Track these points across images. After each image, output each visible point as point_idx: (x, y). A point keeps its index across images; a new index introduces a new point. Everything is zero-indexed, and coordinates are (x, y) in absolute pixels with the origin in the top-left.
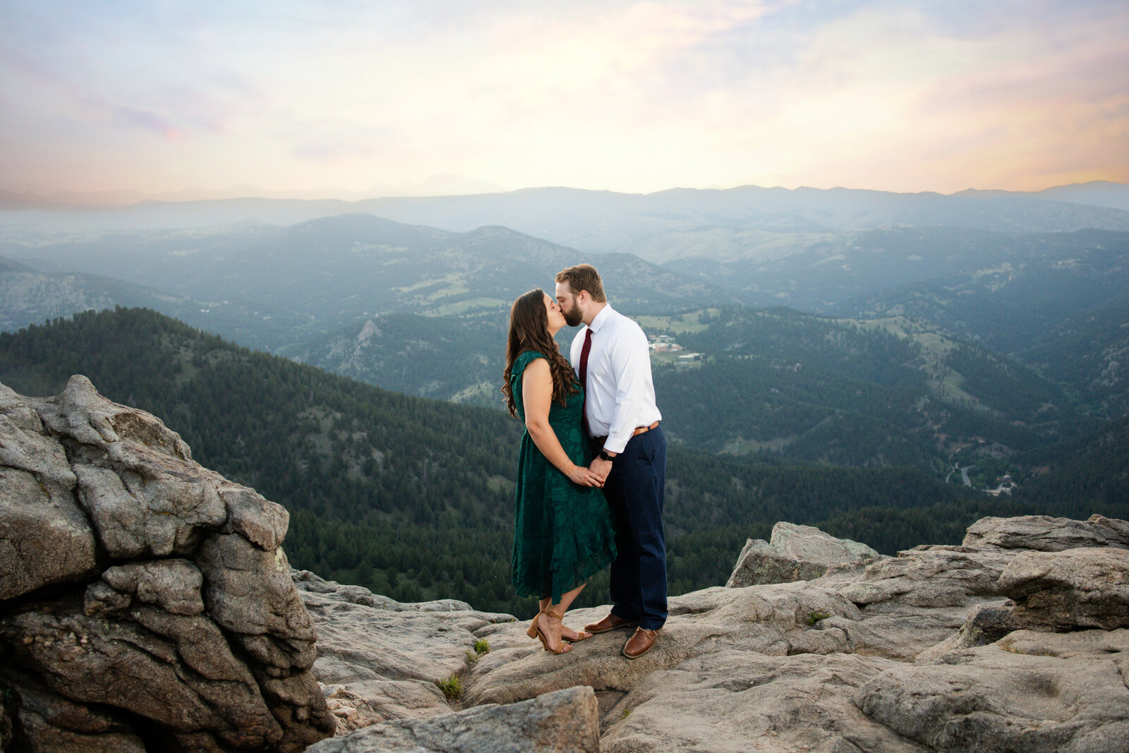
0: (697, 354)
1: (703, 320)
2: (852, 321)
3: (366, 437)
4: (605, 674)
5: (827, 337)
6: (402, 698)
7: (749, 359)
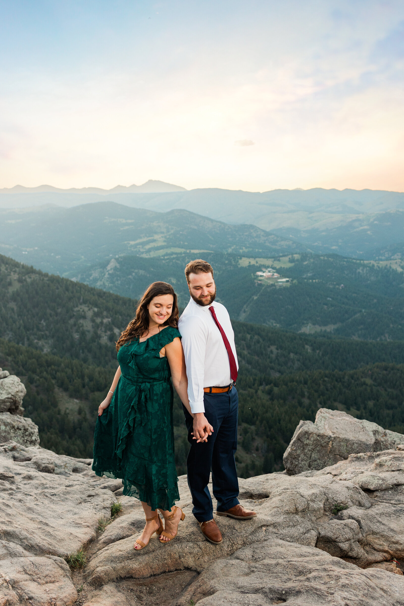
0: (287, 279)
1: (291, 261)
2: (372, 262)
3: (110, 321)
4: (184, 557)
5: (358, 270)
6: (37, 574)
7: (316, 282)
